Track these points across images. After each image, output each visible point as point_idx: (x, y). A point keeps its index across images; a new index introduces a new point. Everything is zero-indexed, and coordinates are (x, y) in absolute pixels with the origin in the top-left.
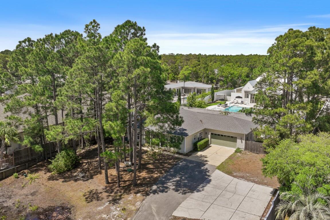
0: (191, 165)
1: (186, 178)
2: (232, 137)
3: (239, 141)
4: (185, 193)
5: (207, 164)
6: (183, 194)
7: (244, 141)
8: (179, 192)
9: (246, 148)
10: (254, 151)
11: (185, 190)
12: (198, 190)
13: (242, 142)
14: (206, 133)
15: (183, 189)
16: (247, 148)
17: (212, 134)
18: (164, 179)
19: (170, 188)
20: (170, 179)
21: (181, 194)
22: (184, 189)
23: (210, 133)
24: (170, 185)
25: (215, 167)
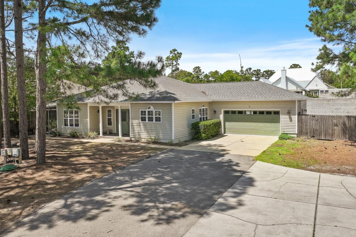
0: (186, 157)
1: (176, 178)
2: (269, 113)
3: (284, 118)
4: (169, 220)
5: (228, 153)
6: (159, 222)
7: (295, 118)
8: (144, 216)
9: (301, 133)
10: (320, 134)
11: (171, 209)
12: (221, 204)
13: (291, 120)
14: (215, 112)
15: (161, 206)
16: (304, 130)
17: (226, 112)
18: (102, 184)
19: (111, 206)
20: (122, 183)
21: (152, 222)
22: (169, 205)
23: (222, 110)
24: (115, 198)
25: (252, 159)
